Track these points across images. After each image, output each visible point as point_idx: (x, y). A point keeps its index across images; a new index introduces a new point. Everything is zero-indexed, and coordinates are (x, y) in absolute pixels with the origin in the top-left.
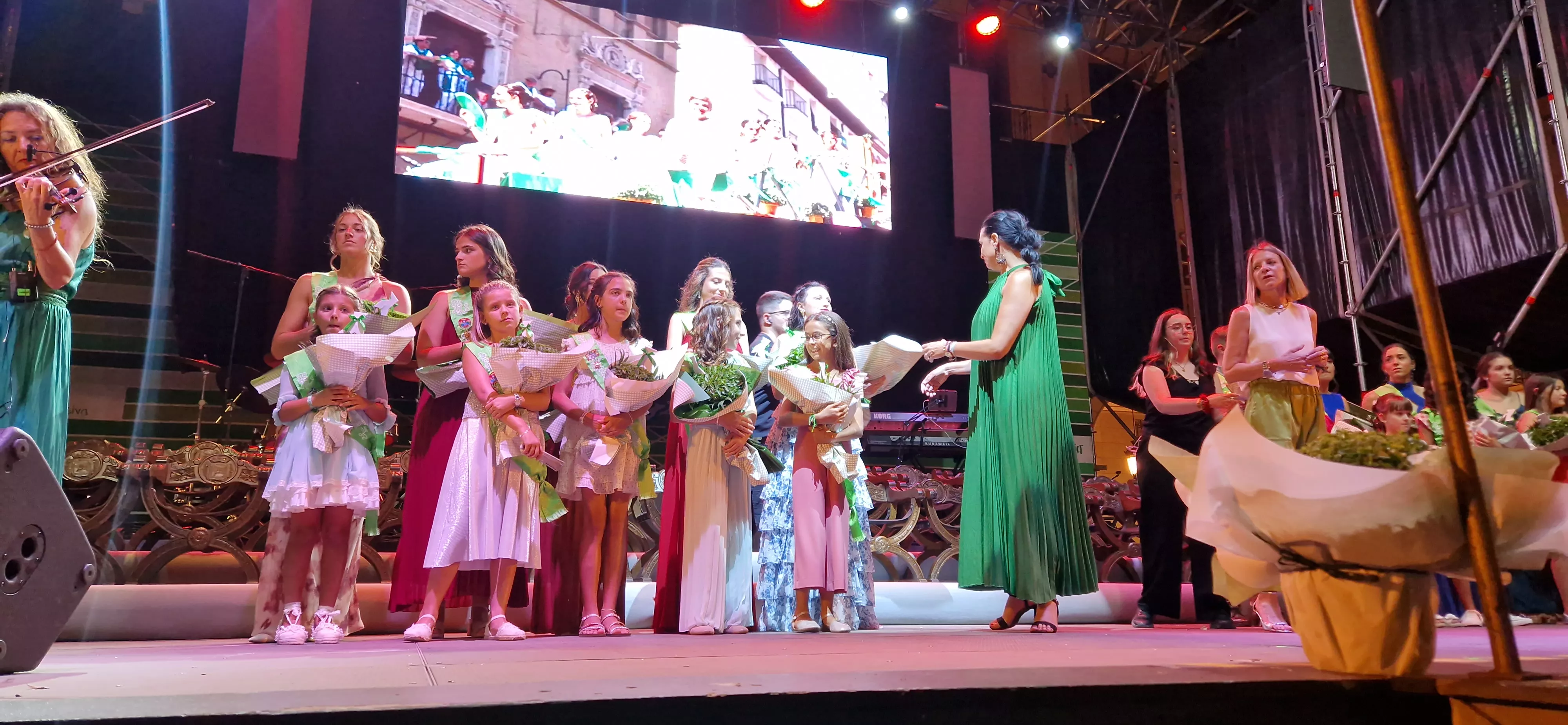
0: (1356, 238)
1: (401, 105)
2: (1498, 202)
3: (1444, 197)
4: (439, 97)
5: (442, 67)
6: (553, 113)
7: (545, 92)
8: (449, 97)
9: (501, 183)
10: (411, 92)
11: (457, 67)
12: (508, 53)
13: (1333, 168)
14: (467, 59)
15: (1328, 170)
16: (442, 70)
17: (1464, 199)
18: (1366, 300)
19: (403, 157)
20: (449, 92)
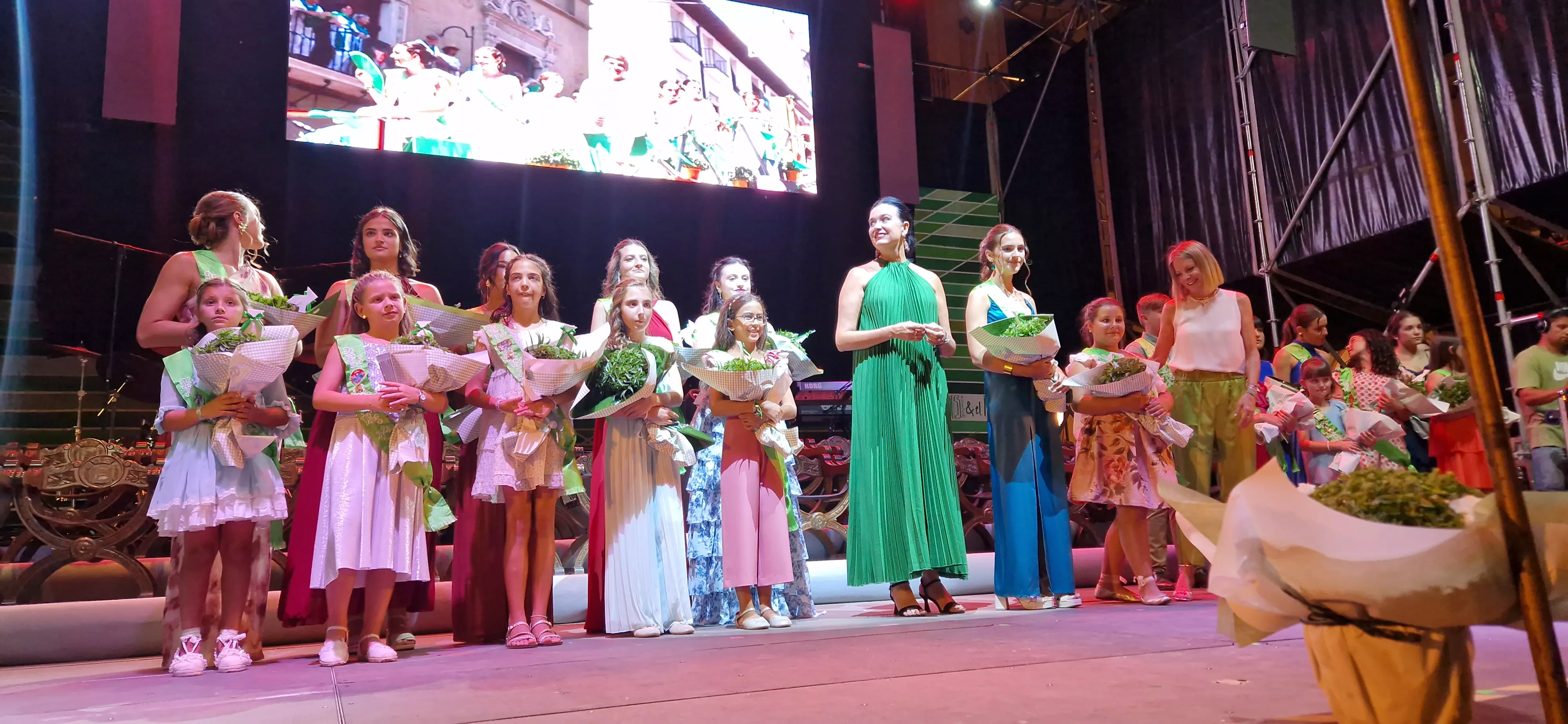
0: (1270, 197)
1: (290, 65)
2: (1404, 161)
3: (1353, 156)
4: (332, 57)
5: (334, 24)
6: (458, 73)
7: (448, 50)
8: (342, 57)
9: (404, 149)
10: (301, 51)
11: (351, 23)
12: (406, 8)
13: (1247, 128)
14: (361, 15)
15: (1243, 129)
16: (334, 27)
17: (1372, 158)
18: (1279, 258)
19: (295, 122)
20: (343, 51)
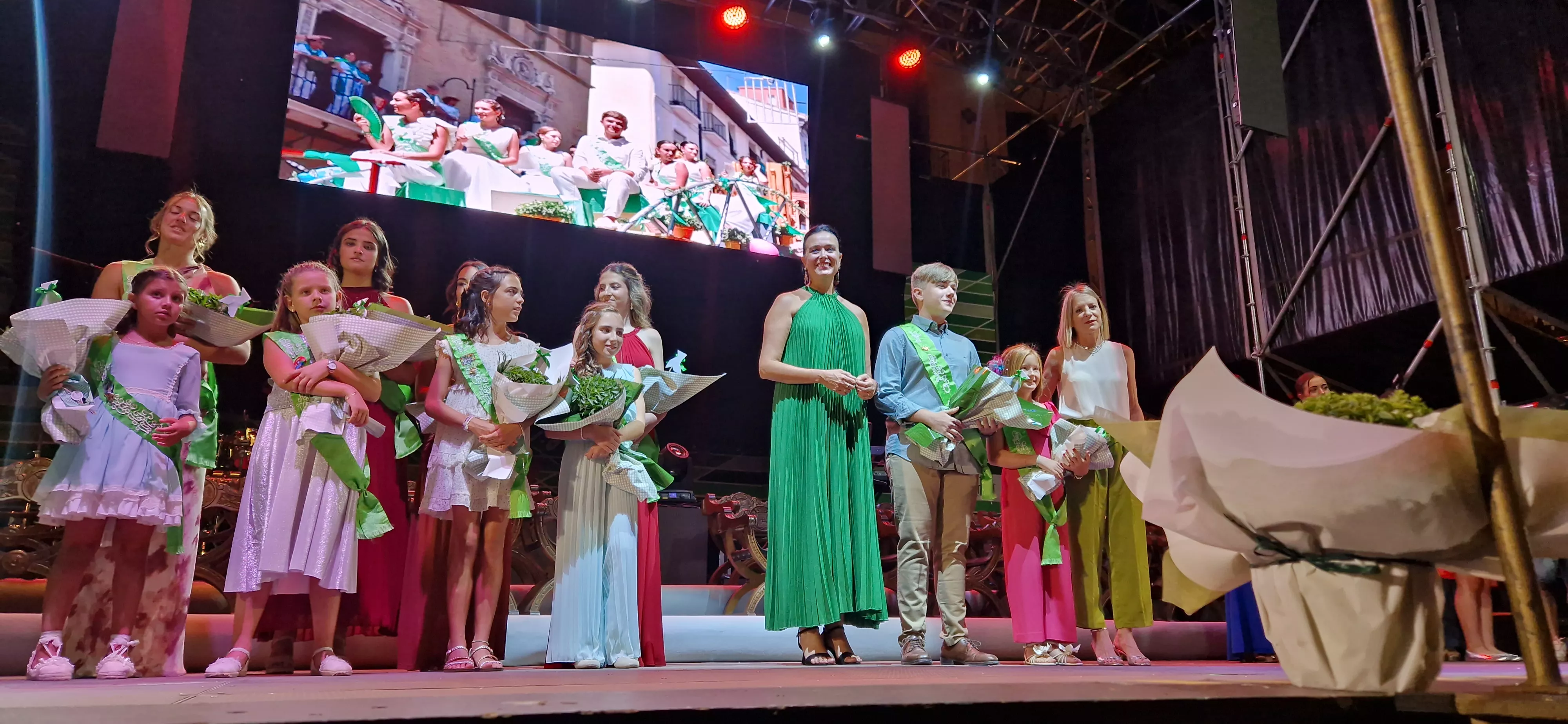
0: (1263, 281)
1: (288, 106)
2: (1397, 247)
3: (1346, 242)
4: (332, 100)
5: (335, 69)
6: (456, 123)
7: (448, 101)
8: (342, 101)
9: (397, 194)
10: (301, 94)
11: (353, 70)
12: (409, 58)
13: (1241, 212)
14: (364, 62)
15: (1237, 214)
16: (336, 73)
17: (1365, 245)
18: (1271, 342)
19: (289, 162)
20: (343, 95)
